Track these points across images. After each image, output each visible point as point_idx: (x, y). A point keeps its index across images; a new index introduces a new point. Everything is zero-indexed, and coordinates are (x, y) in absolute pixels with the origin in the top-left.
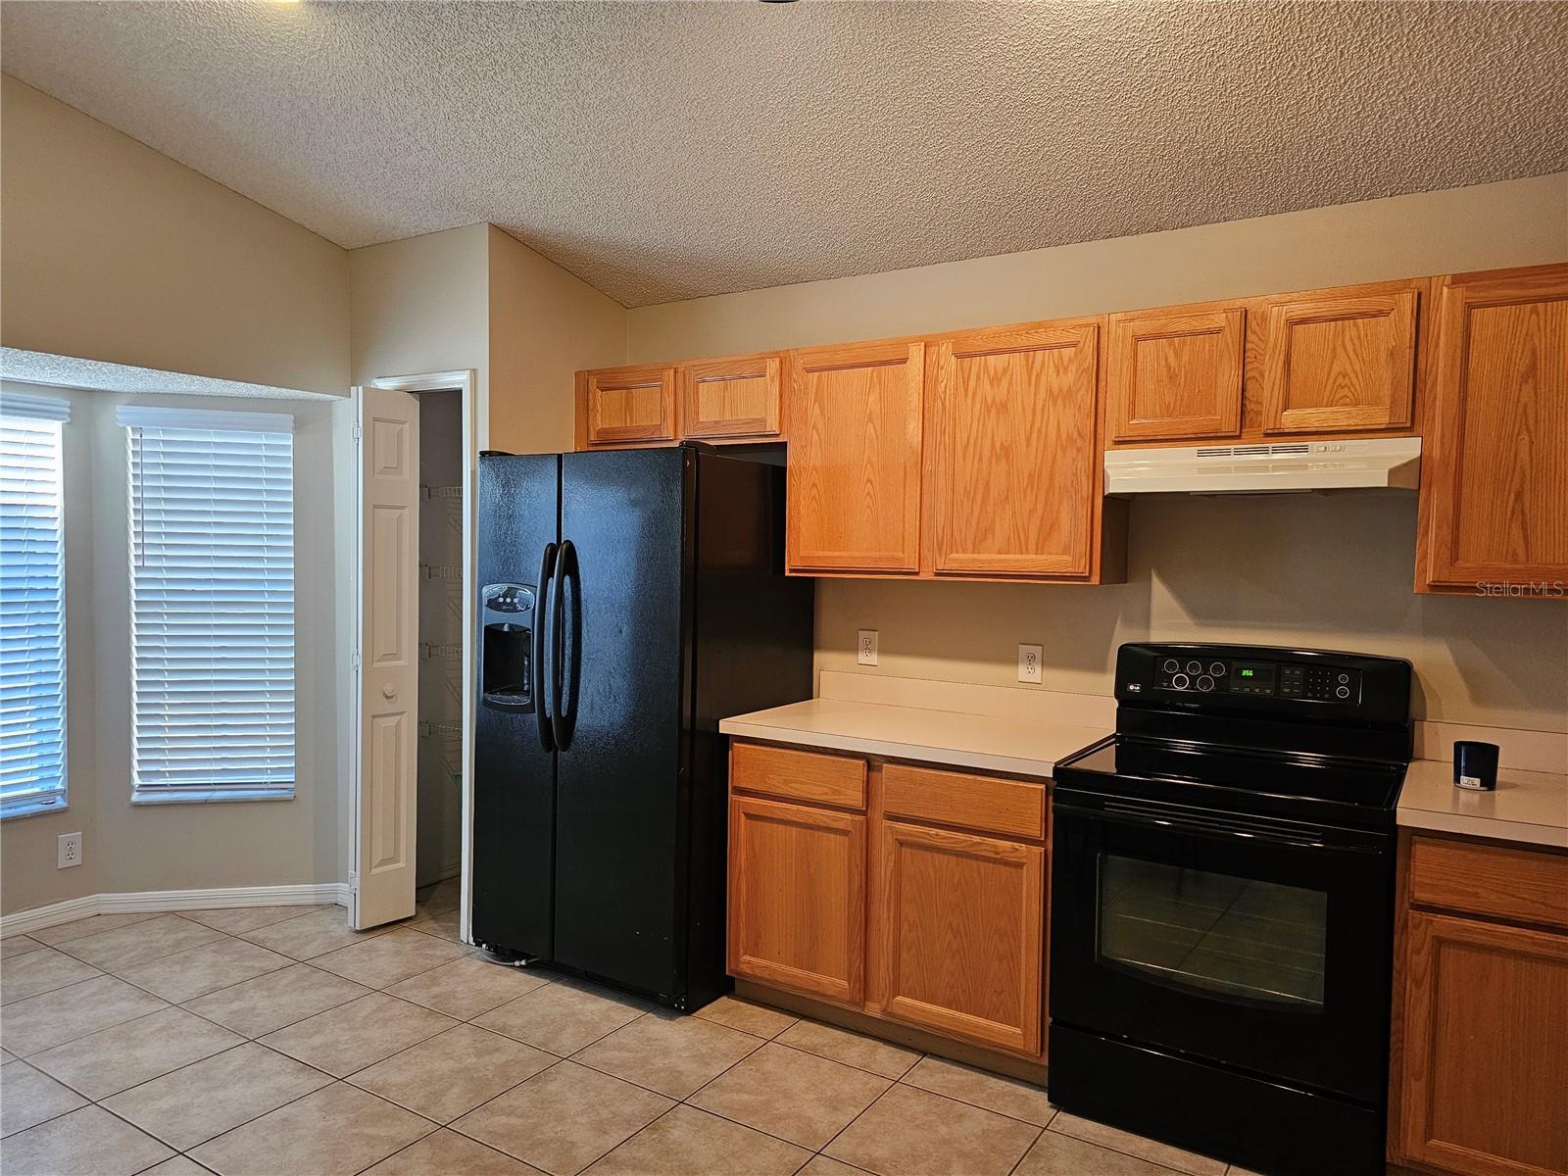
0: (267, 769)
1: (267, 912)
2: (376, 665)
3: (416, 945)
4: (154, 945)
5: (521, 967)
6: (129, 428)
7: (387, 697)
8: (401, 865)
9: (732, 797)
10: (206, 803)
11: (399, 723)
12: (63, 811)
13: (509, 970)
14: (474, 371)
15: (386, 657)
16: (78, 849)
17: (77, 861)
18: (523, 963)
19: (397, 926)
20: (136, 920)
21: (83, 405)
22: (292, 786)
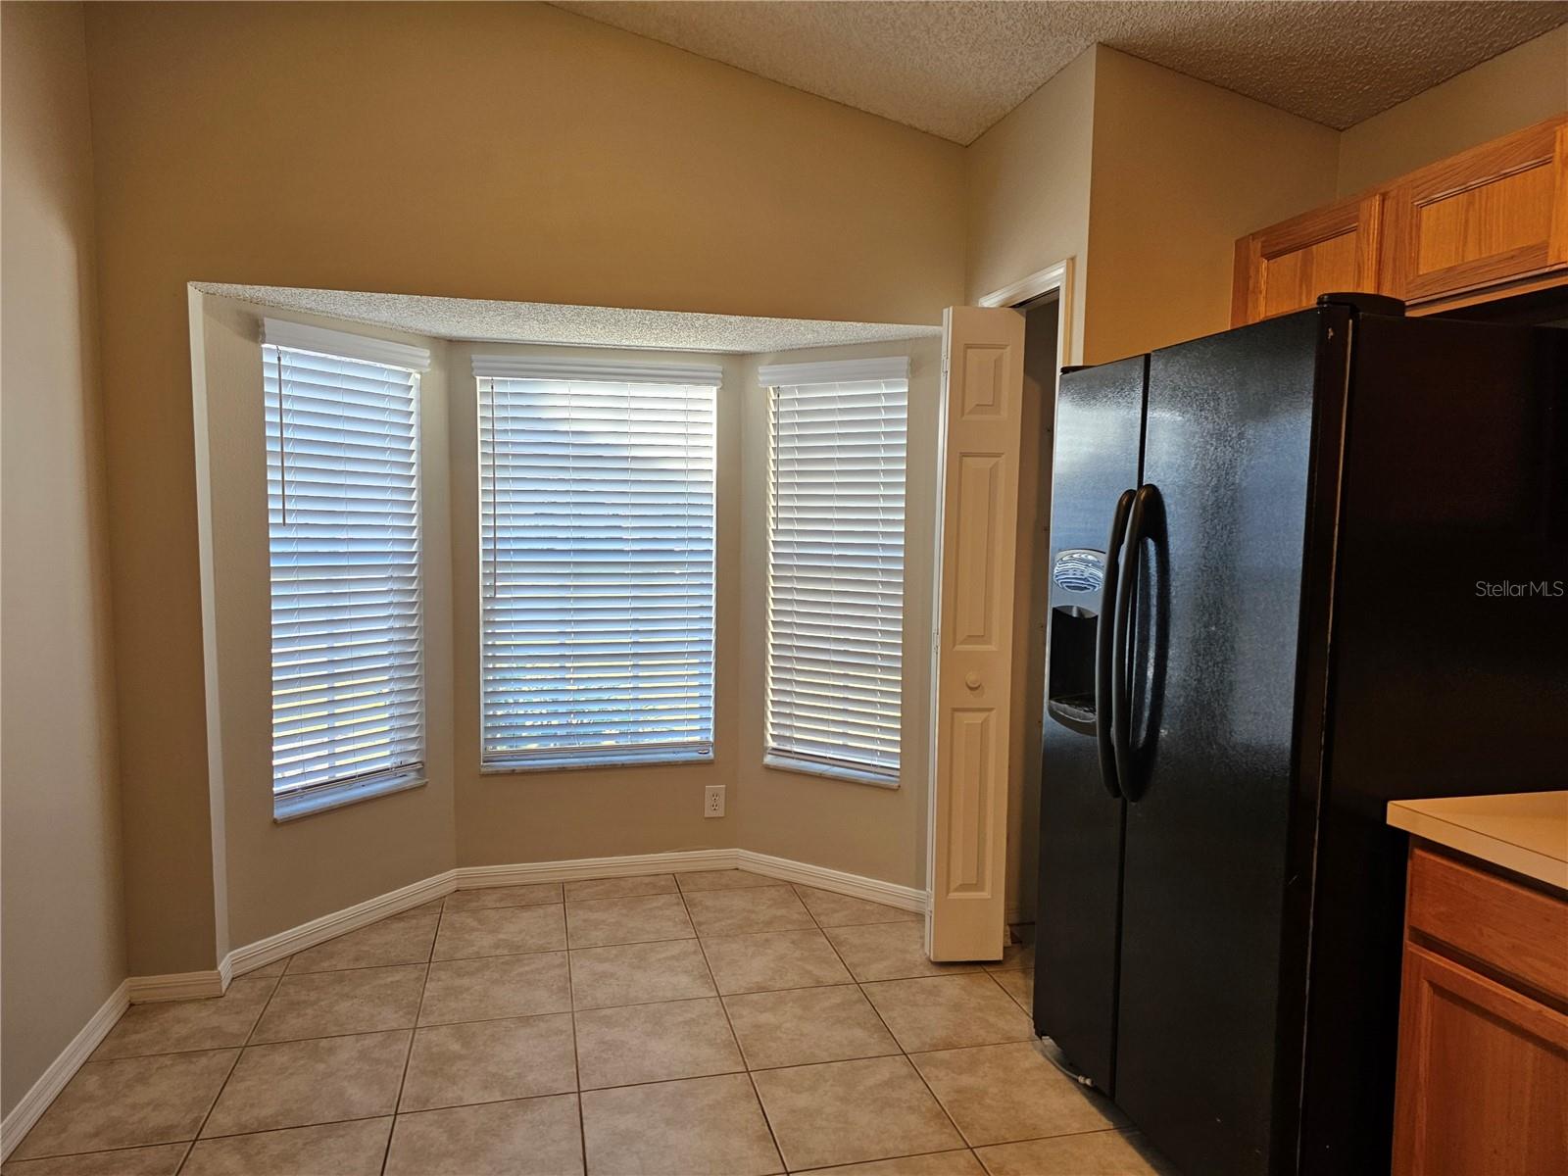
0: (877, 750)
1: (868, 907)
2: (958, 648)
3: (983, 1002)
4: (753, 916)
5: (1085, 1085)
6: (771, 389)
7: (971, 689)
8: (985, 895)
9: (1410, 947)
10: (821, 777)
11: (985, 722)
12: (709, 763)
13: (1071, 1085)
14: (1073, 259)
15: (972, 639)
16: (721, 801)
17: (720, 813)
18: (1088, 1082)
19: (979, 969)
20: (760, 883)
21: (734, 368)
22: (897, 773)
